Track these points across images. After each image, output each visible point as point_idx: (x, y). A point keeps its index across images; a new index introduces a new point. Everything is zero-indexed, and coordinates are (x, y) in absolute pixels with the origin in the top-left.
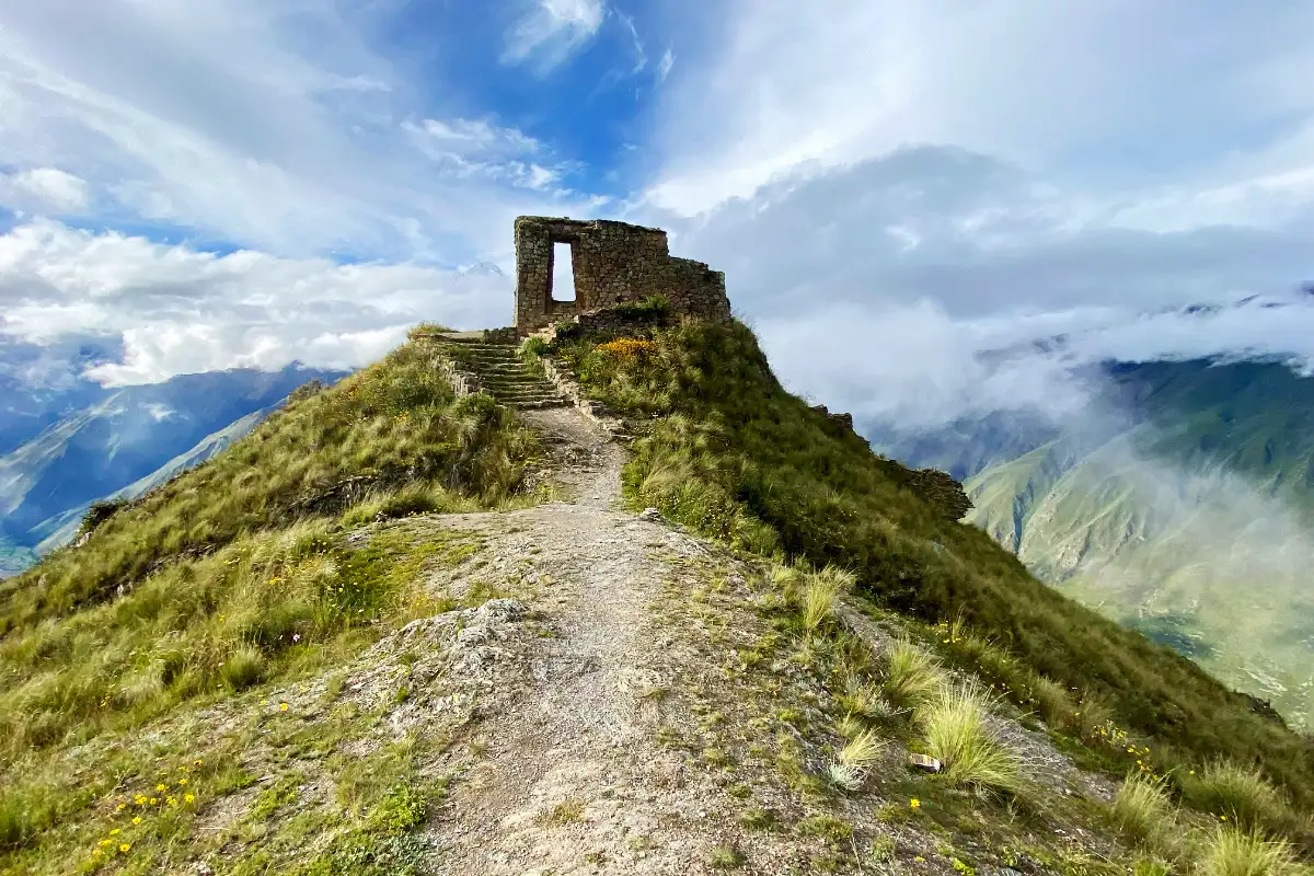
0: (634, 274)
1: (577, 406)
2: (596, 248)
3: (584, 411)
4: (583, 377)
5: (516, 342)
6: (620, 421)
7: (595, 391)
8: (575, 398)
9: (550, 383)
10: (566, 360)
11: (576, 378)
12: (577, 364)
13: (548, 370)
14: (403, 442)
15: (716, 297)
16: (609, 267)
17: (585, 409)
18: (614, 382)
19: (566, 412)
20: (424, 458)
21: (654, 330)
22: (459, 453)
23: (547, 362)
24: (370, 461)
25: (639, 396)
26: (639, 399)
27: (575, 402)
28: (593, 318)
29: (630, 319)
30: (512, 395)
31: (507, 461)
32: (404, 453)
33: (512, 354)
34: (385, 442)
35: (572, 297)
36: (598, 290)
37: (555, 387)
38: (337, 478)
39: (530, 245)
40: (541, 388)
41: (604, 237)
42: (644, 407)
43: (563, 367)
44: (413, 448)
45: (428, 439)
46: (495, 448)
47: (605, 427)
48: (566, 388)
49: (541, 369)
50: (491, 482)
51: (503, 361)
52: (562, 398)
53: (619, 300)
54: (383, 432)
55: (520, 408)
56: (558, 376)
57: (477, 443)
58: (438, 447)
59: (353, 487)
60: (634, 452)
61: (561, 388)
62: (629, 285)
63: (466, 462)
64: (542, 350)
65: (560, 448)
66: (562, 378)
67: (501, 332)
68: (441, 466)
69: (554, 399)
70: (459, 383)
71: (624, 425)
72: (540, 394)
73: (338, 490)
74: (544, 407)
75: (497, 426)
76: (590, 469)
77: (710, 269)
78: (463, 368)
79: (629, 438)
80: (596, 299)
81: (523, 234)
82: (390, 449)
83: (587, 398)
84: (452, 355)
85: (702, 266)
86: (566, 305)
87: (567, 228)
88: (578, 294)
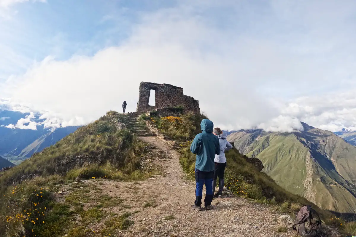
0: (173, 99)
1: (158, 136)
2: (162, 91)
3: (160, 137)
4: (159, 127)
5: (137, 116)
6: (174, 142)
7: (164, 131)
8: (157, 133)
9: (148, 128)
10: (154, 121)
11: (157, 127)
12: (157, 123)
13: (147, 125)
14: (98, 144)
15: (196, 107)
16: (166, 96)
17: (161, 137)
18: (169, 129)
19: (154, 138)
20: (104, 151)
21: (180, 114)
22: (117, 150)
23: (147, 122)
24: (87, 150)
25: (179, 133)
26: (179, 134)
27: (157, 135)
28: (161, 110)
29: (172, 111)
30: (136, 131)
31: (134, 155)
32: (98, 148)
33: (136, 119)
34: (92, 144)
35: (154, 105)
36: (163, 102)
37: (149, 130)
38: (75, 155)
39: (144, 89)
40: (145, 130)
41: (165, 88)
42: (182, 137)
43: (152, 123)
44: (101, 147)
45: (107, 144)
46: (129, 149)
47: (169, 143)
48: (153, 130)
49: (145, 124)
50: (128, 162)
51: (133, 121)
52: (152, 133)
53: (168, 106)
54: (93, 140)
55: (139, 136)
56: (151, 126)
57: (123, 147)
58: (109, 147)
59: (80, 160)
60: (182, 153)
61: (152, 130)
62: (172, 102)
63: (119, 154)
64: (146, 118)
65: (154, 150)
66: (152, 126)
67: (133, 113)
68: (110, 155)
69: (150, 133)
70: (119, 126)
71: (176, 143)
72: (145, 131)
73: (75, 160)
74: (146, 136)
75: (131, 141)
76: (167, 160)
77: (195, 99)
78: (121, 122)
79: (178, 148)
80: (162, 105)
81: (142, 86)
82: (94, 147)
83: (162, 133)
84: (118, 118)
85: (193, 98)
86: (153, 107)
87: (155, 85)
88: (156, 104)
